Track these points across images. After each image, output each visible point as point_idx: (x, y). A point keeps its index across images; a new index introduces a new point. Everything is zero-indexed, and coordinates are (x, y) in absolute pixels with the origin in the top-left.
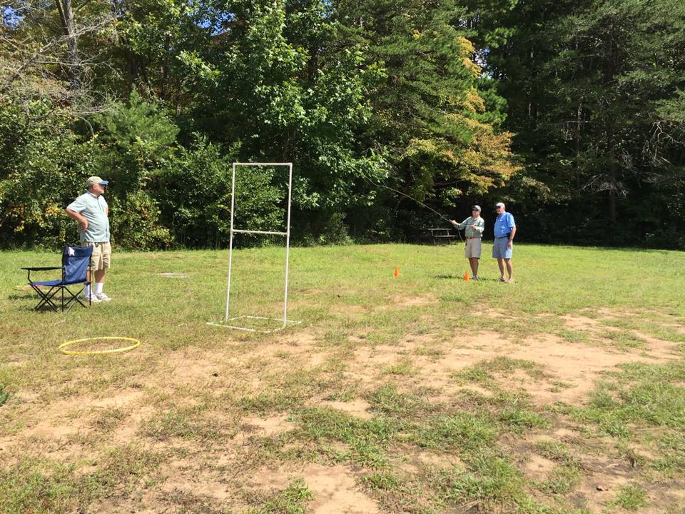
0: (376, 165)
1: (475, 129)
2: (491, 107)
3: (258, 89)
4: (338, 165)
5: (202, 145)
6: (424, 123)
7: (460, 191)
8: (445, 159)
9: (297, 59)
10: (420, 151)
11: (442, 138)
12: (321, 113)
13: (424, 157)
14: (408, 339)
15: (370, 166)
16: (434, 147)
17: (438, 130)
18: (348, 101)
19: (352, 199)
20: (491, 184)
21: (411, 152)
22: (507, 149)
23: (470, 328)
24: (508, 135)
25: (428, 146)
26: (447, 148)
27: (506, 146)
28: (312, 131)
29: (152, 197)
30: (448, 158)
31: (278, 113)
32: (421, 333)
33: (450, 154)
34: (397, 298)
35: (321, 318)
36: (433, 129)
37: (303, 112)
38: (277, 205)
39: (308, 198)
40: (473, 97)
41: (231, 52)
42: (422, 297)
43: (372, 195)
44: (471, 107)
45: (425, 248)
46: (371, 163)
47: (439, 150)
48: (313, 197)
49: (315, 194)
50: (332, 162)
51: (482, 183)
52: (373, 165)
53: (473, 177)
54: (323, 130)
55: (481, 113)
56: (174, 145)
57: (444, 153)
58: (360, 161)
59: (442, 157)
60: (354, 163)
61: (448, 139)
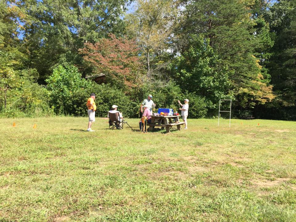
0: (231, 97)
1: (261, 85)
2: (265, 78)
3: (201, 78)
5: (187, 93)
6: (244, 84)
9: (211, 70)
10: (243, 92)
12: (217, 84)
13: (244, 94)
17: (248, 86)
18: (224, 81)
20: (266, 101)
21: (240, 92)
24: (271, 86)
25: (246, 90)
26: (252, 91)
27: (271, 90)
28: (214, 88)
29: (176, 106)
30: (252, 94)
31: (206, 84)
33: (253, 92)
36: (247, 85)
37: (212, 84)
38: (206, 108)
40: (260, 75)
41: (194, 69)
44: (259, 78)
45: (245, 120)
46: (230, 96)
47: (249, 91)
49: (215, 105)
50: (219, 96)
51: (263, 101)
53: (260, 99)
54: (217, 88)
55: (262, 80)
56: (181, 93)
57: (251, 92)
58: (227, 96)
59: (250, 93)
60: (225, 96)
61: (251, 88)
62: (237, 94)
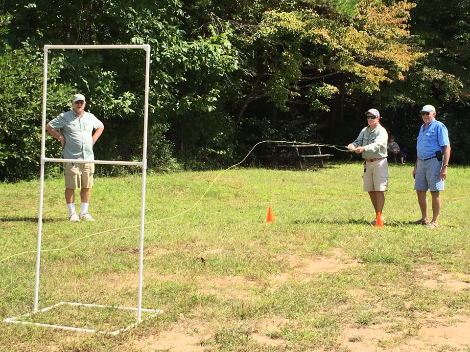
0: (219, 50)
4: (162, 50)
7: (336, 89)
8: (318, 41)
10: (279, 28)
11: (310, 11)
13: (285, 37)
14: (351, 337)
15: (210, 52)
16: (300, 23)
19: (183, 102)
20: (383, 78)
21: (266, 30)
22: (404, 26)
23: (436, 313)
24: (405, 6)
25: (292, 21)
26: (320, 25)
27: (404, 22)
30: (322, 39)
32: (364, 323)
33: (324, 33)
34: (293, 260)
35: (194, 302)
39: (116, 101)
42: (328, 256)
43: (213, 95)
46: (211, 47)
47: (308, 27)
48: (124, 99)
49: (127, 94)
51: (371, 77)
52: (215, 50)
53: (357, 68)
57: (316, 32)
58: (195, 45)
59: (314, 37)
60: (185, 47)
61: (319, 11)
62: (249, 41)
